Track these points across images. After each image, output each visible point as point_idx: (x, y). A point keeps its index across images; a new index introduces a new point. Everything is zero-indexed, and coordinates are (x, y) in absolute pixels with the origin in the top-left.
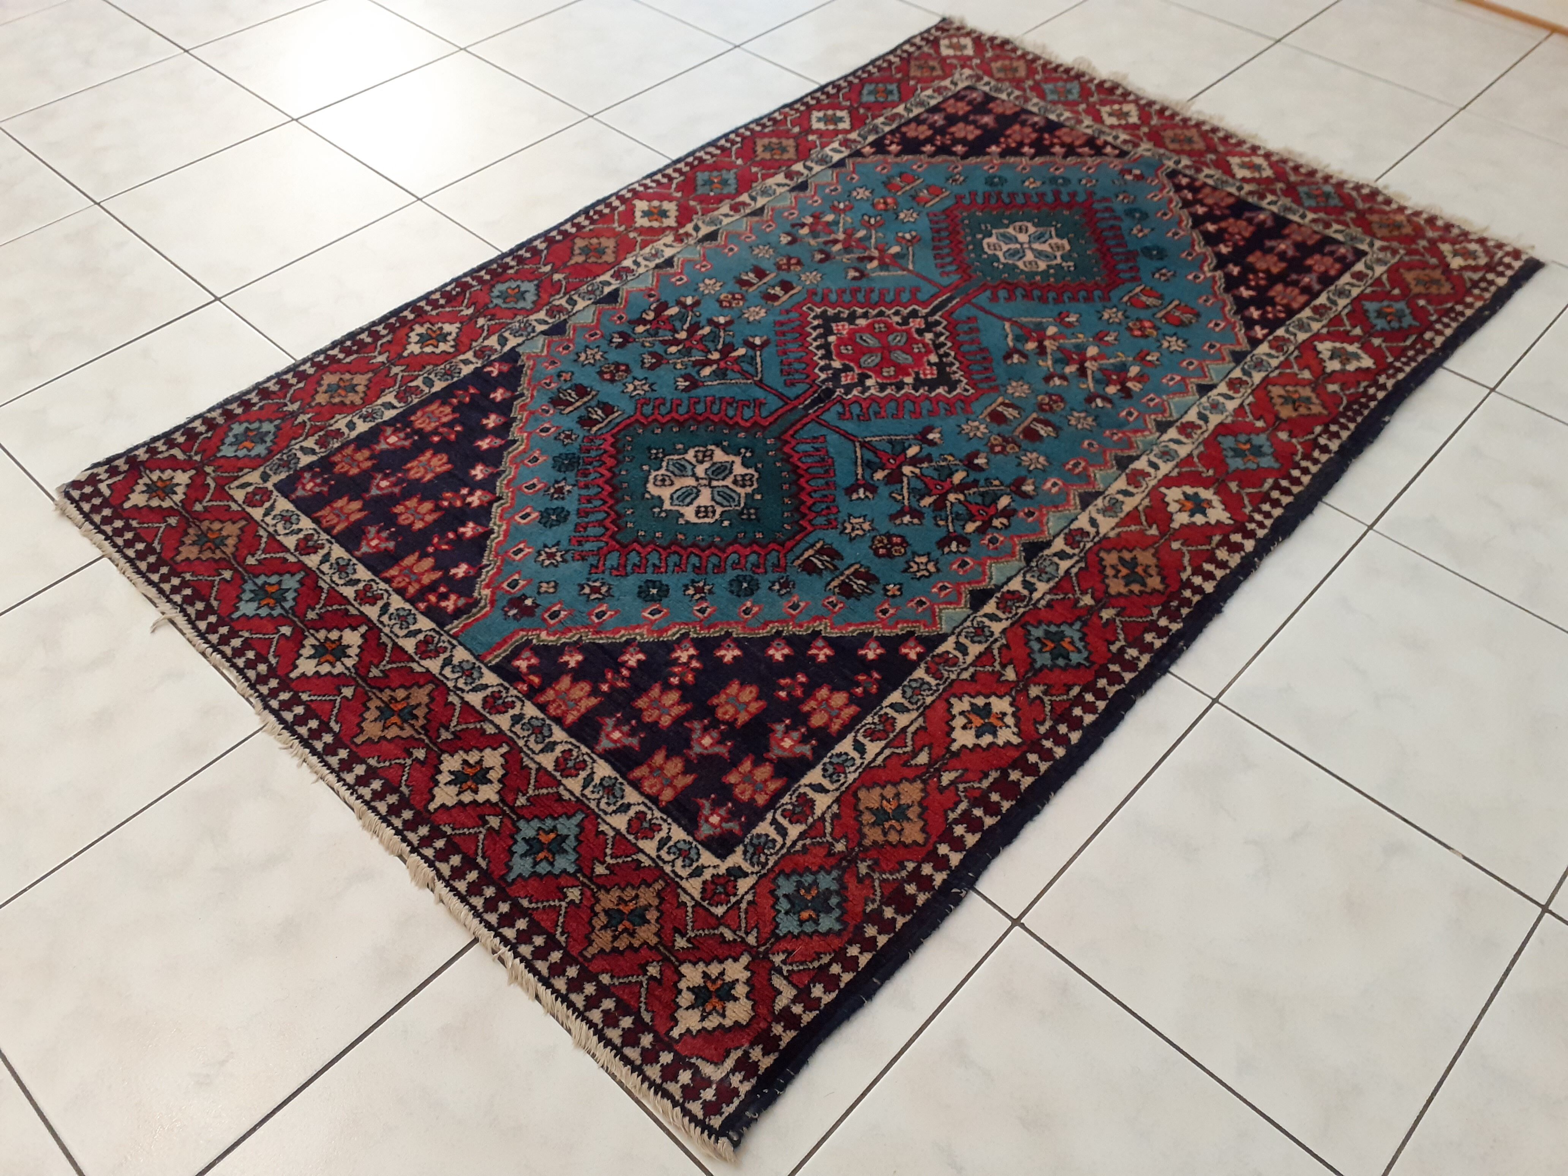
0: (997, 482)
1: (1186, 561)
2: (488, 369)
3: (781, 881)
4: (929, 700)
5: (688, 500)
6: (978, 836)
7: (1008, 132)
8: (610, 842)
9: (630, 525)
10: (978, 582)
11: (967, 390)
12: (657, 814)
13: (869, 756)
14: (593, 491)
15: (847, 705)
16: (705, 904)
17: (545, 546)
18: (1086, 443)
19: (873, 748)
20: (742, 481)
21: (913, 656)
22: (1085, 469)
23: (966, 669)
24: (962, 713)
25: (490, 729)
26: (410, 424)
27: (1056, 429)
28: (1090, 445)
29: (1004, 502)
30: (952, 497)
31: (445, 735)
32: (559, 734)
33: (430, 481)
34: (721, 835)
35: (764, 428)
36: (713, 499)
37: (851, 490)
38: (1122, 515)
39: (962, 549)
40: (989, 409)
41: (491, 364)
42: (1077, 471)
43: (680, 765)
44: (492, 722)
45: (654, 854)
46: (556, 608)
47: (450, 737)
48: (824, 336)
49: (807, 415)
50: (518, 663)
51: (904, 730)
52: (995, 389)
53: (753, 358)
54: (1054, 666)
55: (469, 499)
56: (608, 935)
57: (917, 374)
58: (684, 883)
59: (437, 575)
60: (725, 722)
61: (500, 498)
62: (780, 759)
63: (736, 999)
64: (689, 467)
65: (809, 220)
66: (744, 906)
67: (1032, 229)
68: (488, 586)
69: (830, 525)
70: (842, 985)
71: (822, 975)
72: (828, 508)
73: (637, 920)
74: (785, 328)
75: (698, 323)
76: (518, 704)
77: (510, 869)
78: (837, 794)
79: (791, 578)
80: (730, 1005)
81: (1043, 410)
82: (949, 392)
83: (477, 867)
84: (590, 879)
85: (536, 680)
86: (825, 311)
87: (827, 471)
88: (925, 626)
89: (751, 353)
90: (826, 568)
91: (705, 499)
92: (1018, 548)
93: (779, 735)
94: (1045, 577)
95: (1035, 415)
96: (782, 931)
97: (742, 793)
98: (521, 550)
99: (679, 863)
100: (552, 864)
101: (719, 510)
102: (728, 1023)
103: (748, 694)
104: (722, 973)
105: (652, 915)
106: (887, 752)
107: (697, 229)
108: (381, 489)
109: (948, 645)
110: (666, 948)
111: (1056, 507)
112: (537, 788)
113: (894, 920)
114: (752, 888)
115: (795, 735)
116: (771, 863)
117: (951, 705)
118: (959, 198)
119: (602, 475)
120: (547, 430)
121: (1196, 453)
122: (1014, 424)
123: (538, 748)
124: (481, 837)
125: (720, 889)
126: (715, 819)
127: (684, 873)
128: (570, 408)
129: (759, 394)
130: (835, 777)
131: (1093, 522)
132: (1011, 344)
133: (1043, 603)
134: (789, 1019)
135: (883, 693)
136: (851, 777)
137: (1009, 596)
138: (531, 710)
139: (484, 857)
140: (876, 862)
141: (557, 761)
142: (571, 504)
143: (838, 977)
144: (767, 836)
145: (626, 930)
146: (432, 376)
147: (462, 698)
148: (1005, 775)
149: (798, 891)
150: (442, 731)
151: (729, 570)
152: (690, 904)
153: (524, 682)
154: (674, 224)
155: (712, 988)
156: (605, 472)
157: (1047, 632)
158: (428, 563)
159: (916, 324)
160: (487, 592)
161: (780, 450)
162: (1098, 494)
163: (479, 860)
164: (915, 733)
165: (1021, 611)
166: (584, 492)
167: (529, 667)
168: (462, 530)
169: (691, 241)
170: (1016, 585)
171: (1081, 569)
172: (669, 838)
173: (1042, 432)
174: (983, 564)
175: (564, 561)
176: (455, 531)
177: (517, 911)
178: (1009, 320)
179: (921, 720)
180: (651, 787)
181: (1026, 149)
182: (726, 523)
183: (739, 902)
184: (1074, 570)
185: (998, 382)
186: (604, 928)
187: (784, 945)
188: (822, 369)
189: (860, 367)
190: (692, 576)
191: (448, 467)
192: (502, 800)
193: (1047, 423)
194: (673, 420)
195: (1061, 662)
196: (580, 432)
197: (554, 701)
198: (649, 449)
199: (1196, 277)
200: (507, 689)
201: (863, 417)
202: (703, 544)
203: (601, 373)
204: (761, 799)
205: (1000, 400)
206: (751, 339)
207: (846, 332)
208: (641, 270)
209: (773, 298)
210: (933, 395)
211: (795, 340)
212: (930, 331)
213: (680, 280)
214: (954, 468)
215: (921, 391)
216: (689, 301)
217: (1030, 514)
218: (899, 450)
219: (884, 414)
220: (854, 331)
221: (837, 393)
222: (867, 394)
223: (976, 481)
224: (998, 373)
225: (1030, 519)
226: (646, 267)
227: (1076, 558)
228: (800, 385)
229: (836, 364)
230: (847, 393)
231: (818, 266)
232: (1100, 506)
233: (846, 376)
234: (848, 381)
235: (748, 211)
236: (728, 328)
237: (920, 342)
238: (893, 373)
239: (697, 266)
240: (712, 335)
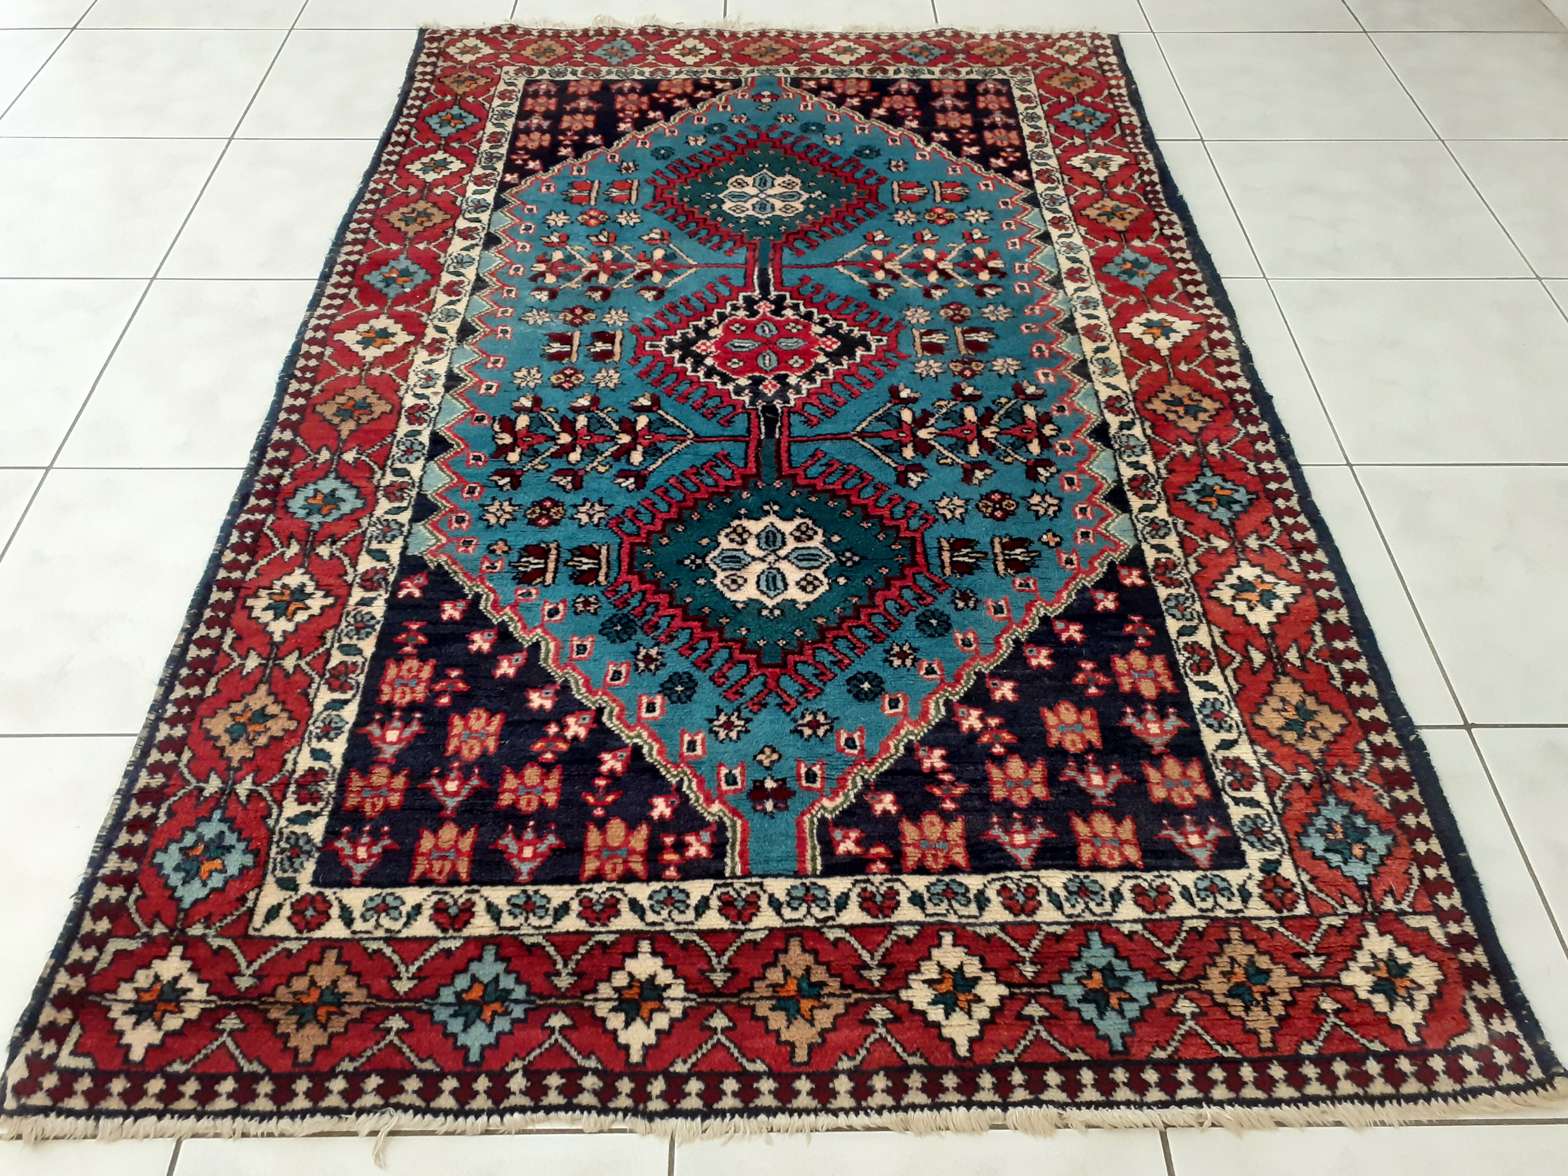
0: (1004, 400)
1: (1205, 375)
2: (402, 594)
3: (1307, 842)
4: (1198, 606)
5: (780, 584)
6: (1371, 682)
7: (618, 106)
8: (1147, 935)
9: (761, 643)
10: (1100, 487)
11: (880, 340)
12: (1149, 876)
13: (1222, 687)
14: (684, 636)
15: (1150, 660)
16: (1286, 913)
17: (711, 721)
18: (1023, 328)
19: (1215, 677)
20: (802, 535)
21: (1140, 582)
22: (1051, 350)
23: (1187, 563)
24: (1234, 599)
25: (910, 932)
26: (390, 707)
27: (988, 330)
28: (1028, 328)
29: (1030, 412)
30: (987, 433)
31: (875, 975)
32: (974, 882)
33: (499, 747)
34: (1217, 847)
35: (758, 475)
36: (801, 568)
37: (903, 480)
38: (1121, 368)
39: (1053, 470)
40: (918, 346)
41: (397, 586)
42: (1046, 354)
43: (1106, 819)
44: (902, 923)
45: (1196, 912)
46: (803, 770)
47: (882, 972)
48: (699, 363)
49: (779, 441)
50: (842, 848)
51: (1214, 645)
52: (899, 326)
53: (662, 419)
54: (1236, 513)
55: (569, 734)
56: (1257, 1012)
57: (822, 350)
58: (1248, 913)
59: (643, 831)
60: (1087, 752)
61: (600, 711)
62: (1167, 745)
63: (1409, 965)
64: (740, 554)
65: (541, 267)
66: (1311, 887)
67: (750, 180)
68: (709, 801)
69: (929, 520)
70: (1452, 881)
71: (1430, 887)
72: (907, 508)
73: (1262, 978)
74: (654, 376)
75: (564, 418)
76: (897, 886)
77: (1107, 1038)
78: (1244, 737)
79: (964, 587)
80: (1413, 974)
81: (959, 322)
82: (868, 350)
83: (1079, 1064)
84: (1180, 982)
85: (881, 850)
86: (671, 341)
87: (862, 478)
88: (1115, 551)
89: (654, 417)
90: (977, 559)
91: (793, 574)
92: (1090, 441)
93: (1138, 726)
94: (1137, 450)
95: (958, 329)
96: (1363, 880)
97: (1182, 798)
98: (692, 746)
99: (1222, 900)
100: (1132, 1000)
101: (819, 574)
102: (1432, 989)
103: (1067, 713)
104: (1373, 956)
105: (1263, 962)
106: (1229, 673)
107: (440, 329)
108: (456, 794)
109: (1151, 556)
110: (1310, 978)
111: (1071, 392)
112: (1026, 947)
113: (1410, 797)
114: (1297, 867)
115: (1149, 716)
116: (1280, 835)
117: (1218, 599)
118: (652, 182)
119: (673, 617)
120: (553, 613)
121: (1103, 290)
122: (952, 345)
123: (973, 909)
124: (1044, 1034)
125: (1280, 892)
126: (1194, 840)
127: (1237, 904)
128: (549, 577)
129: (714, 448)
130: (1226, 726)
131: (1110, 386)
132: (863, 282)
133: (1163, 472)
134: (1461, 942)
135: (1162, 630)
136: (1235, 714)
137: (1134, 484)
138: (918, 883)
139: (1073, 1050)
140: (1344, 766)
141: (1006, 907)
142: (678, 664)
143: (1440, 877)
144: (1247, 816)
145: (1264, 995)
146: (346, 641)
147: (841, 926)
148: (1324, 622)
149: (1327, 839)
150: (866, 973)
151: (904, 620)
152: (1276, 925)
153: (874, 861)
154: (410, 338)
155: (1384, 974)
156: (671, 611)
157: (1197, 492)
158: (616, 829)
159: (764, 308)
160: (716, 807)
161: (796, 486)
162: (1084, 362)
163: (1073, 1057)
164: (1225, 642)
165: (1158, 488)
166: (675, 644)
167: (857, 842)
168: (605, 768)
169: (451, 345)
170: (1127, 473)
171: (1151, 427)
172: (1185, 887)
173: (981, 340)
174: (1083, 472)
175: (748, 721)
176: (600, 775)
177: (1167, 1068)
178: (836, 263)
179: (1213, 627)
180: (1111, 857)
181: (651, 115)
182: (842, 581)
183: (1305, 889)
184: (1149, 432)
185: (895, 319)
186: (1247, 1009)
187: (1378, 891)
188: (737, 393)
189: (766, 372)
190: (879, 648)
191: (497, 720)
192: (1009, 985)
193: (977, 330)
194: (666, 522)
195: (1237, 508)
196: (591, 591)
197: (924, 855)
198: (681, 562)
199: (923, 156)
200: (867, 881)
201: (829, 413)
202: (849, 612)
203: (532, 522)
204: (1202, 790)
205: (916, 333)
206: (637, 404)
207: (713, 349)
208: (435, 401)
209: (606, 355)
210: (858, 360)
211: (678, 381)
212: (785, 308)
213: (489, 388)
214: (957, 409)
215: (845, 363)
216: (527, 403)
217: (1061, 409)
218: (895, 422)
219: (841, 400)
220: (720, 344)
221: (778, 406)
222: (804, 392)
223: (988, 409)
224: (885, 311)
225: (1067, 413)
226: (436, 393)
227: (1138, 422)
228: (736, 418)
229: (743, 381)
230: (787, 401)
231: (607, 304)
232: (1098, 371)
233: (766, 387)
234: (773, 391)
235: (469, 288)
236: (601, 406)
237: (788, 321)
238: (801, 361)
239: (490, 366)
240: (594, 421)
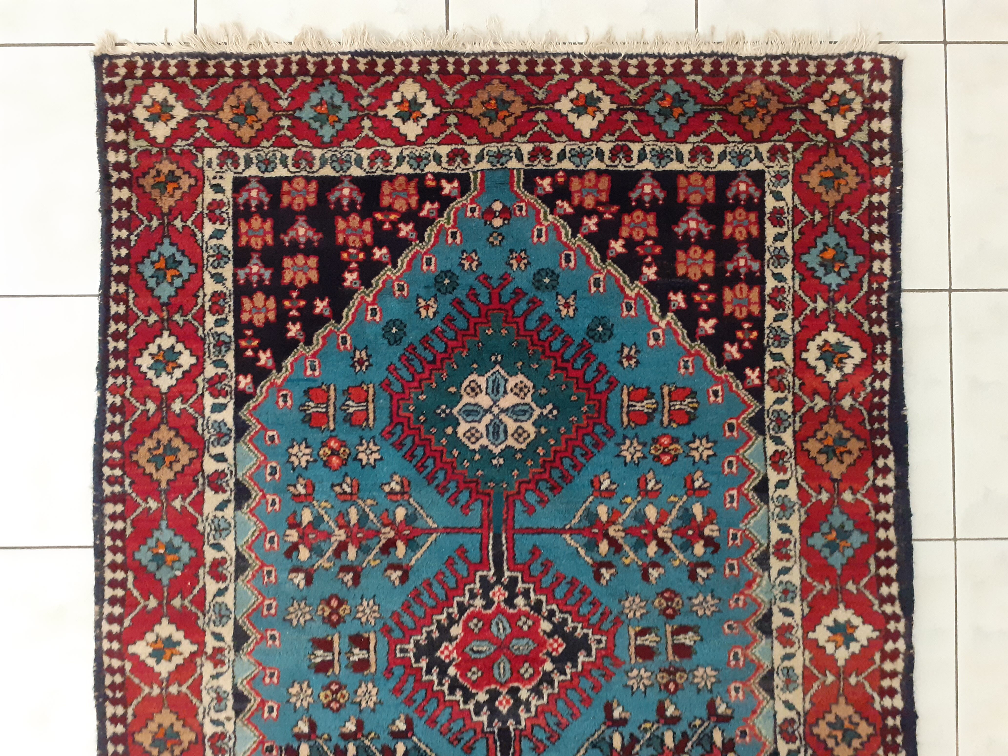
0: (698, 722)
1: (869, 690)
7: (340, 238)
11: (599, 642)
18: (726, 626)
22: (745, 656)
27: (694, 629)
28: (730, 627)
29: (717, 738)
38: (800, 681)
40: (632, 650)
42: (741, 663)
48: (443, 674)
52: (617, 622)
53: (417, 748)
57: (549, 654)
65: (293, 536)
67: (481, 381)
75: (337, 747)
81: (671, 617)
82: (589, 654)
86: (417, 643)
89: (410, 746)
95: (669, 629)
107: (218, 637)
111: (754, 712)
118: (386, 385)
121: (804, 572)
122: (662, 648)
131: (789, 706)
132: (588, 559)
154: (195, 648)
159: (499, 597)
162: (771, 673)
169: (230, 656)
173: (688, 642)
178: (564, 530)
181: (378, 254)
185: (615, 613)
188: (477, 713)
189: (502, 685)
193: (684, 630)
201: (553, 737)
205: (632, 633)
206: (394, 728)
207: (455, 655)
208: (229, 727)
209: (363, 665)
210: (580, 668)
211: (427, 700)
212: (517, 596)
213: (271, 710)
214: (659, 733)
215: (568, 671)
216: (304, 728)
217: (743, 734)
218: (606, 748)
219: (564, 721)
220: (460, 648)
221: (511, 728)
222: (533, 709)
223: (684, 734)
224: (607, 601)
225: (748, 739)
226: (228, 719)
227: (802, 750)
228: (477, 745)
229: (482, 697)
230: (518, 722)
231: (358, 592)
232: (781, 684)
233: (501, 703)
234: (507, 707)
235: (232, 569)
236: (365, 732)
237: (520, 614)
238: (531, 671)
239: (267, 680)
240: (361, 750)
